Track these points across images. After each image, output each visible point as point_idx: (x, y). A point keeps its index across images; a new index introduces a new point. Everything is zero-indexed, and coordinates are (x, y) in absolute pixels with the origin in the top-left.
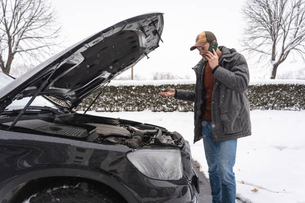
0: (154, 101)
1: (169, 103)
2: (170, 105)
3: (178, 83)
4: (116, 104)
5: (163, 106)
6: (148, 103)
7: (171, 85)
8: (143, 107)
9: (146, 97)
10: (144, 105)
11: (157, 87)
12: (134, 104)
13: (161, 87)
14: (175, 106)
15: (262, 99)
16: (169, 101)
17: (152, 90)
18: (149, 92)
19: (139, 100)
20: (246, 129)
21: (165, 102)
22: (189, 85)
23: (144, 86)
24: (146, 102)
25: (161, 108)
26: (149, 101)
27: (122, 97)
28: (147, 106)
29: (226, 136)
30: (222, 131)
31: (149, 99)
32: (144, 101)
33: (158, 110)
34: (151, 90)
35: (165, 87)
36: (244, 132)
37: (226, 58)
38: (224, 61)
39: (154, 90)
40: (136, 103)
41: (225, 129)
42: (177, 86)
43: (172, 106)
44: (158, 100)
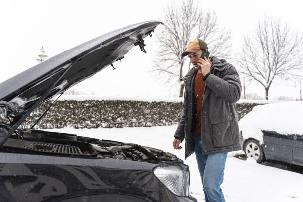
0: (76, 117)
1: (92, 119)
2: (94, 121)
3: (103, 99)
4: (30, 120)
5: (86, 122)
6: (69, 119)
7: (95, 100)
8: (64, 123)
9: (68, 113)
10: (65, 121)
11: (80, 102)
12: (53, 121)
13: (84, 102)
14: (99, 123)
15: (179, 114)
16: (93, 117)
17: (75, 106)
18: (72, 107)
19: (60, 116)
20: (237, 143)
21: (89, 118)
22: (114, 101)
23: (66, 101)
24: (67, 119)
25: (84, 125)
26: (71, 117)
27: (38, 112)
28: (69, 122)
29: (216, 149)
30: (212, 144)
31: (71, 115)
32: (65, 117)
33: (81, 126)
34: (73, 106)
35: (88, 103)
36: (235, 146)
37: (217, 67)
38: (216, 70)
39: (77, 105)
40: (56, 119)
41: (215, 141)
42: (102, 101)
43: (96, 122)
44: (81, 116)
